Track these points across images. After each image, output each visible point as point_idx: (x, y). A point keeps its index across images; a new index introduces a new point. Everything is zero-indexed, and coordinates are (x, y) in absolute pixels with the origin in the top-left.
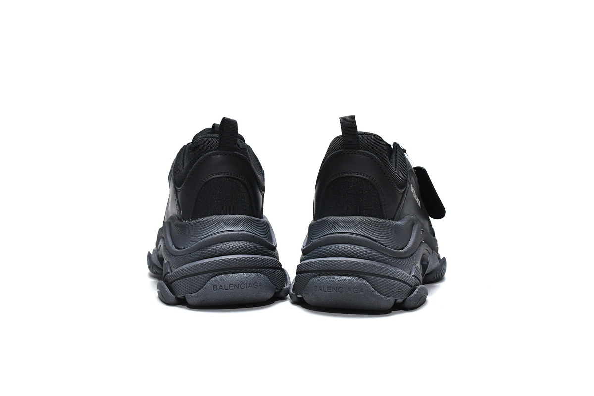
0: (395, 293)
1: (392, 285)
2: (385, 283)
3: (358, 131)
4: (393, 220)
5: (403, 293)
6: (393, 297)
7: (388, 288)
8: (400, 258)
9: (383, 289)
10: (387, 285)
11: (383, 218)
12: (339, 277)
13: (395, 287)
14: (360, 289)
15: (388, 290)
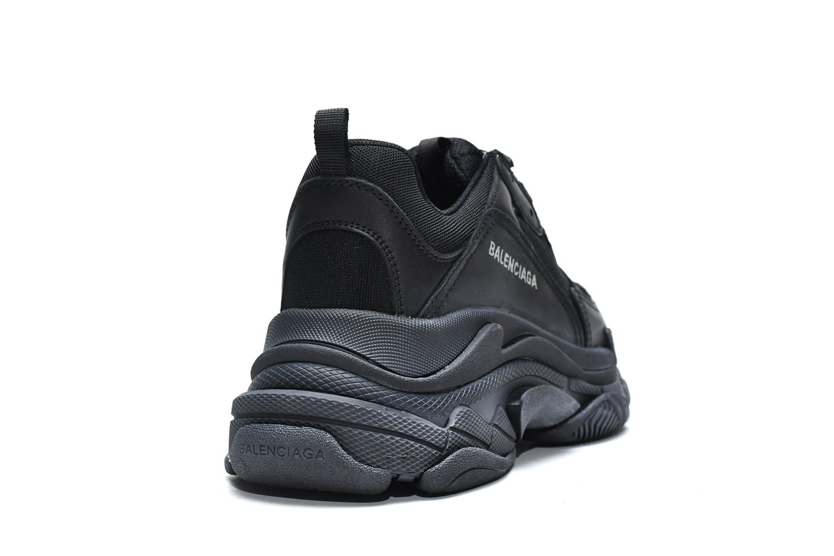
0: (394, 461)
1: (387, 446)
2: (371, 441)
3: (349, 138)
4: (415, 316)
5: (413, 462)
6: (389, 468)
7: (378, 450)
8: (415, 393)
9: (368, 454)
10: (377, 444)
11: (393, 314)
12: (281, 427)
13: (393, 450)
14: (316, 452)
15: (378, 456)
